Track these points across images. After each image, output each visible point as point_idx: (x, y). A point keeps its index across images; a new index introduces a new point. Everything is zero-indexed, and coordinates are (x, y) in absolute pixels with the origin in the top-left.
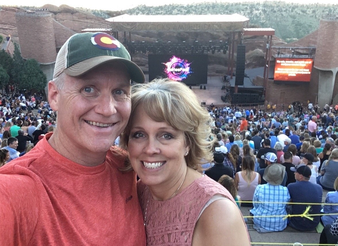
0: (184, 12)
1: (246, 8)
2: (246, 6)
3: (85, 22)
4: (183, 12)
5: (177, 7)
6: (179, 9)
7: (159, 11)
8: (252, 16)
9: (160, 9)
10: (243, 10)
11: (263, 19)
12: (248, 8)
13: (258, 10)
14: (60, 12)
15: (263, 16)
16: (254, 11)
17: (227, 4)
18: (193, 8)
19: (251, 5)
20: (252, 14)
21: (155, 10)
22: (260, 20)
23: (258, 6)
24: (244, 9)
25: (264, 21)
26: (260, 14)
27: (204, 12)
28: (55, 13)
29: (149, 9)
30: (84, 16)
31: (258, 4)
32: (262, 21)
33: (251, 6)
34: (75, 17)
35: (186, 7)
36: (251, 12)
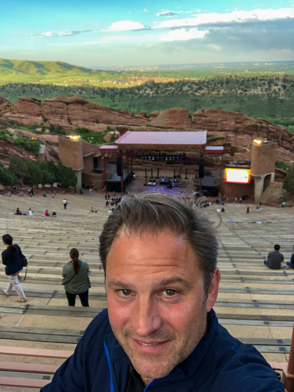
0: (196, 88)
1: (264, 84)
2: (264, 81)
3: (94, 112)
4: (194, 88)
5: (188, 83)
6: (190, 85)
7: (168, 87)
8: (271, 92)
9: (169, 86)
10: (260, 86)
11: (283, 95)
12: (266, 83)
13: (277, 85)
14: (72, 103)
15: (282, 92)
16: (272, 86)
17: (242, 79)
18: (205, 84)
19: (269, 80)
20: (271, 90)
21: (165, 87)
22: (279, 96)
23: (277, 81)
24: (262, 84)
25: (284, 98)
26: (279, 89)
27: (216, 88)
28: (67, 104)
29: (157, 86)
30: (93, 106)
31: (277, 79)
32: (281, 98)
33: (269, 82)
34: (85, 108)
35: (197, 83)
36: (270, 88)
